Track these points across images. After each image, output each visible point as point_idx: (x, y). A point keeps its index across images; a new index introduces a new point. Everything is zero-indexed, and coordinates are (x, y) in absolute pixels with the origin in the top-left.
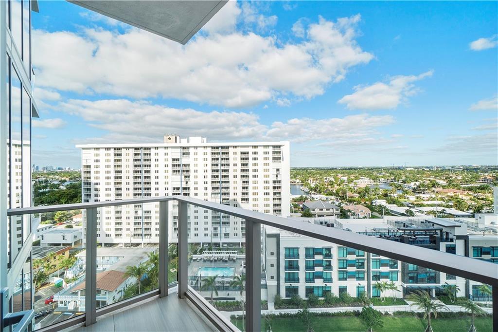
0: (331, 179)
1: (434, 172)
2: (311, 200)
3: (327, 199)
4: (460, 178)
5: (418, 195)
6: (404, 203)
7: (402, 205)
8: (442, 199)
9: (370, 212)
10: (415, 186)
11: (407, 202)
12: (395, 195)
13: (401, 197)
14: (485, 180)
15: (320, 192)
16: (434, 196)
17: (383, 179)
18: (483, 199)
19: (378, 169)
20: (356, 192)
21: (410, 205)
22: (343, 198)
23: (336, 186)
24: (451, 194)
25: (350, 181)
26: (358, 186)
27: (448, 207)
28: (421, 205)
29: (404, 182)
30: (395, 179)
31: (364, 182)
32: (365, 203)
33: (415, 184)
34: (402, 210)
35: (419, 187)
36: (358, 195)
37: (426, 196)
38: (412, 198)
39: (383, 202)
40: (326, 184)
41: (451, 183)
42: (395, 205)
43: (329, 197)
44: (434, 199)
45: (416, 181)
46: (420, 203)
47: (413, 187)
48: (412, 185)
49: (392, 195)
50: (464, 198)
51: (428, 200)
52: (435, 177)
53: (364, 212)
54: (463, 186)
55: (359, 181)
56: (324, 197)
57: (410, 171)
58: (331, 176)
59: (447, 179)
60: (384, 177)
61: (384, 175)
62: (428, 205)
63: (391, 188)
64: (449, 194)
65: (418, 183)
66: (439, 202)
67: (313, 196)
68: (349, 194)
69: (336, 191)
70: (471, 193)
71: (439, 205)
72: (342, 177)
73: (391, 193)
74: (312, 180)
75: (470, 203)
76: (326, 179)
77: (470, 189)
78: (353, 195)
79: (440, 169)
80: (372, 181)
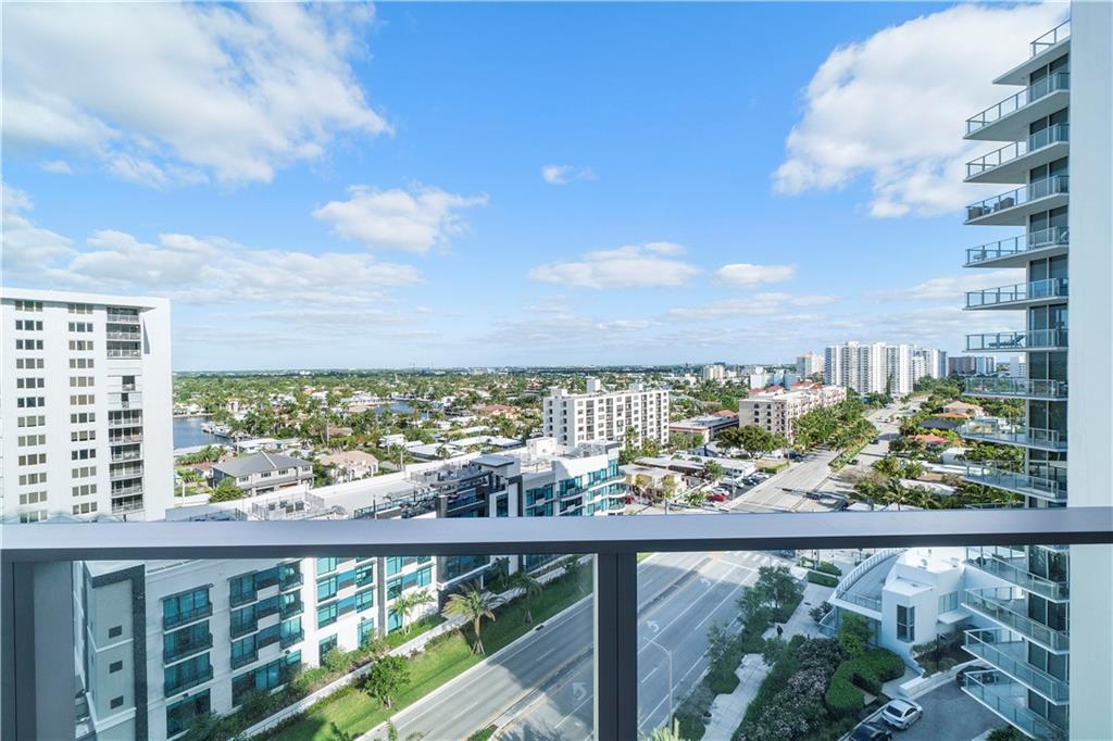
0: (287, 398)
1: (475, 378)
2: (235, 455)
3: (279, 446)
4: (505, 386)
5: (454, 419)
6: (433, 436)
7: (428, 441)
8: (486, 423)
9: (376, 462)
10: (449, 404)
11: (438, 434)
12: (419, 422)
13: (427, 425)
14: (532, 388)
15: (261, 433)
16: (475, 418)
17: (397, 393)
18: (531, 417)
19: (389, 375)
20: (346, 424)
21: (443, 439)
22: (318, 440)
23: (300, 414)
24: (496, 413)
25: (332, 401)
26: (351, 410)
27: (494, 434)
28: (458, 437)
29: (432, 397)
30: (417, 392)
31: (362, 401)
32: (365, 446)
33: (449, 400)
34: (431, 449)
35: (454, 404)
36: (350, 429)
37: (464, 420)
38: (446, 426)
39: (398, 439)
40: (276, 411)
41: (497, 396)
42: (419, 442)
43: (284, 442)
44: (475, 425)
45: (450, 394)
46: (456, 432)
47: (446, 405)
48: (445, 401)
49: (414, 423)
50: (512, 417)
51: (467, 427)
52: (476, 386)
53: (364, 463)
54: (509, 399)
55: (352, 399)
56: (270, 442)
57: (441, 376)
58: (287, 392)
59: (490, 388)
60: (398, 388)
61: (398, 385)
62: (469, 435)
63: (411, 410)
64: (494, 413)
65: (452, 398)
66: (482, 428)
67: (240, 444)
68: (331, 430)
69: (302, 427)
70: (519, 409)
71: (483, 433)
72: (313, 392)
73: (412, 420)
74: (236, 403)
75: (518, 424)
76: (275, 398)
77: (517, 403)
78: (338, 430)
79: (481, 373)
80: (377, 398)
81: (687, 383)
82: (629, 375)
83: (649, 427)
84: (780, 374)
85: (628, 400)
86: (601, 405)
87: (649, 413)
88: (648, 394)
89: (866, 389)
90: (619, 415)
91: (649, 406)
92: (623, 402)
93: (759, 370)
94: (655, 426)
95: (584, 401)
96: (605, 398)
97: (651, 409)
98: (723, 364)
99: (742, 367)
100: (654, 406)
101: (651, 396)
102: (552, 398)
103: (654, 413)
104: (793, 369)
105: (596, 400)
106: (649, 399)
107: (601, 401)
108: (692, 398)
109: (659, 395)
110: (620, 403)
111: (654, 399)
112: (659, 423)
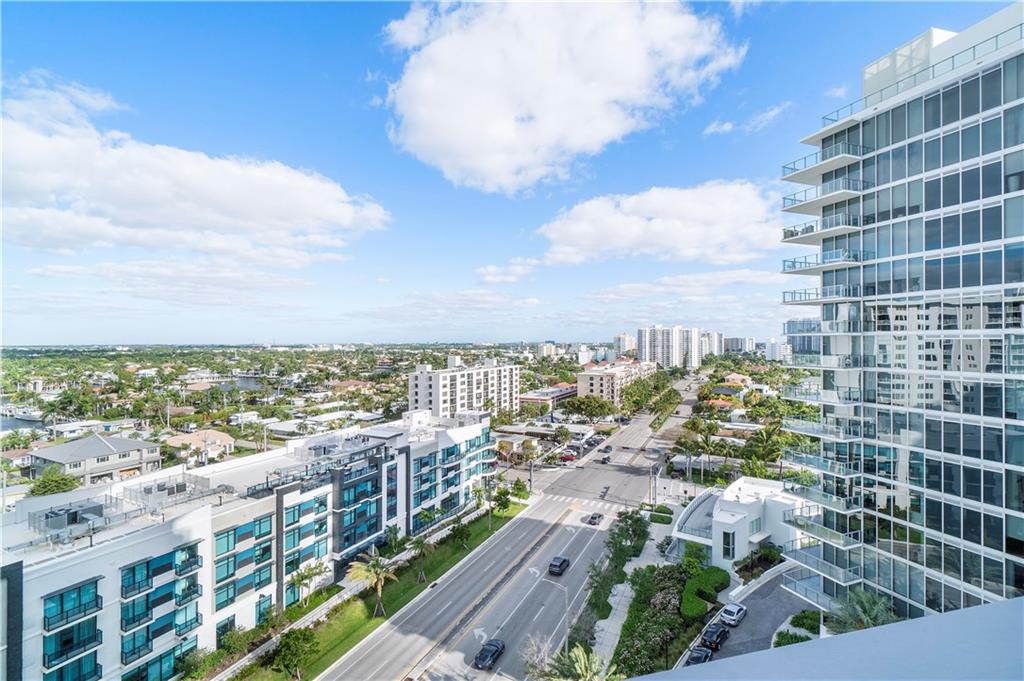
0: (106, 376)
1: (321, 354)
2: (50, 440)
3: (107, 428)
4: (355, 362)
5: (308, 395)
6: (291, 412)
7: (287, 417)
8: (342, 398)
9: (231, 441)
10: (300, 380)
11: (294, 411)
12: (270, 399)
13: (280, 402)
14: (383, 363)
15: (80, 413)
16: (330, 393)
17: (238, 370)
18: (386, 392)
19: (226, 351)
20: (188, 402)
21: (300, 415)
22: (157, 418)
23: (130, 391)
24: (352, 389)
25: (166, 380)
26: (189, 387)
27: (354, 409)
28: (316, 413)
29: (281, 374)
30: (261, 368)
31: (201, 380)
32: (213, 424)
33: (300, 376)
34: (291, 425)
35: (305, 380)
36: (192, 408)
37: (319, 396)
38: (299, 402)
39: (252, 416)
40: (97, 389)
41: (349, 373)
42: (275, 419)
43: (114, 425)
44: (331, 400)
45: (299, 370)
46: (312, 408)
47: (296, 381)
48: (295, 378)
49: (265, 400)
50: (367, 392)
51: (322, 403)
52: (325, 362)
53: (218, 442)
54: (362, 374)
55: (187, 376)
56: (97, 424)
57: (285, 352)
58: (105, 369)
59: (340, 364)
60: (239, 364)
61: (239, 362)
62: (327, 411)
63: (258, 387)
64: (349, 389)
65: (304, 375)
66: (342, 403)
67: (57, 428)
68: (171, 409)
69: (135, 407)
70: (374, 384)
71: (341, 409)
72: (138, 369)
73: (263, 397)
74: (40, 383)
75: (376, 399)
76: (90, 376)
77: (371, 379)
78: (180, 409)
79: (327, 349)
80: (216, 375)
81: (526, 359)
82: (473, 351)
83: (503, 399)
84: (601, 352)
85: (486, 374)
86: (463, 379)
87: (503, 386)
88: (502, 369)
89: (668, 364)
90: (478, 388)
91: (503, 380)
92: (482, 377)
93: (584, 348)
94: (507, 398)
95: (448, 375)
96: (466, 372)
97: (505, 383)
98: (553, 343)
99: (570, 345)
100: (507, 380)
101: (505, 371)
102: (417, 373)
103: (507, 386)
104: (610, 346)
105: (458, 374)
106: (503, 374)
107: (463, 376)
108: (532, 372)
109: (512, 369)
110: (479, 377)
111: (507, 373)
112: (511, 394)
